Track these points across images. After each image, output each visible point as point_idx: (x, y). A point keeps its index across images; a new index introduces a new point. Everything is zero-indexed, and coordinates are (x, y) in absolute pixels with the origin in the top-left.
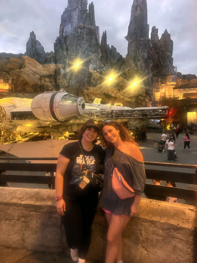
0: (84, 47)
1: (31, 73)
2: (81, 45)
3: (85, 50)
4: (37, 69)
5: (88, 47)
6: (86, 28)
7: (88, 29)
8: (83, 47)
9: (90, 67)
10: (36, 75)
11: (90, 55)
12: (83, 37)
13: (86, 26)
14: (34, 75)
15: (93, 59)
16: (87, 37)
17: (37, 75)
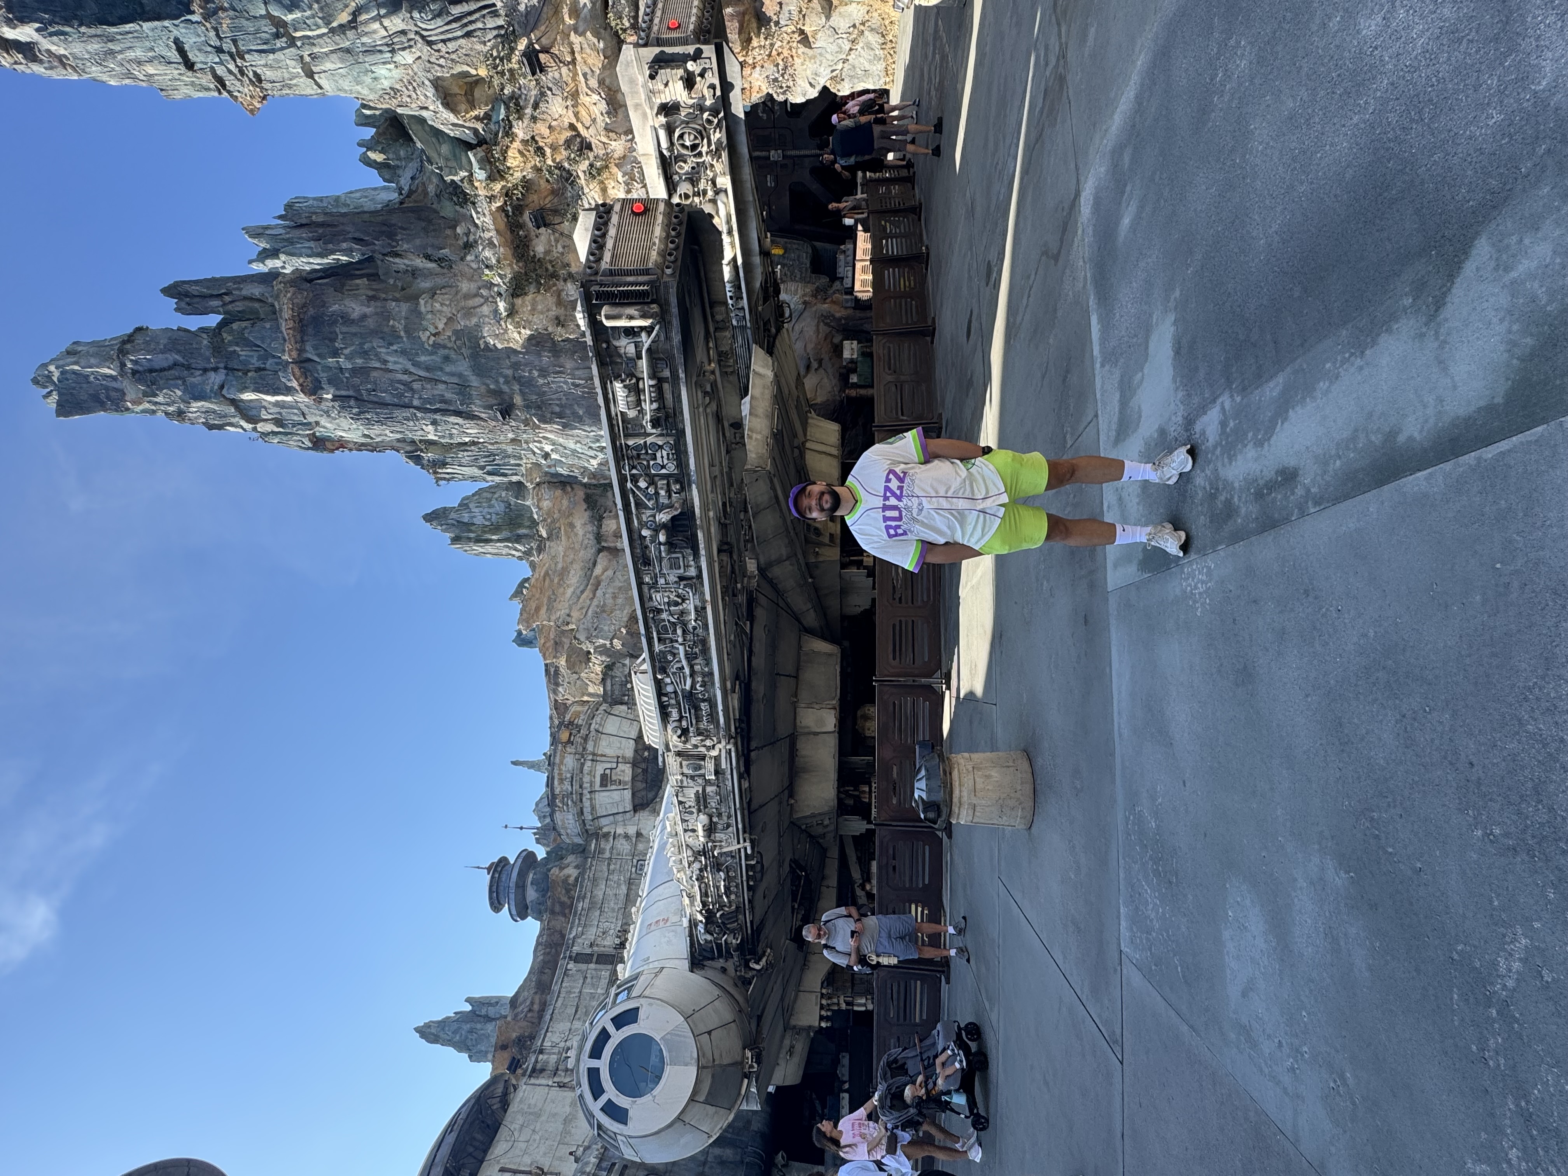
0: (406, 372)
1: (592, 599)
2: (402, 387)
3: (416, 364)
4: (572, 563)
5: (395, 347)
6: (301, 351)
7: (303, 341)
8: (405, 377)
9: (499, 346)
10: (597, 577)
11: (434, 335)
12: (354, 371)
13: (294, 354)
14: (598, 584)
15: (450, 319)
16: (346, 351)
17: (598, 570)
